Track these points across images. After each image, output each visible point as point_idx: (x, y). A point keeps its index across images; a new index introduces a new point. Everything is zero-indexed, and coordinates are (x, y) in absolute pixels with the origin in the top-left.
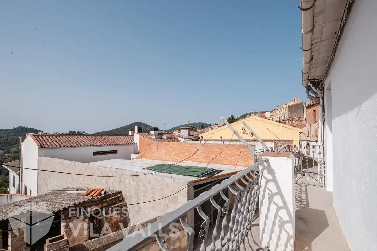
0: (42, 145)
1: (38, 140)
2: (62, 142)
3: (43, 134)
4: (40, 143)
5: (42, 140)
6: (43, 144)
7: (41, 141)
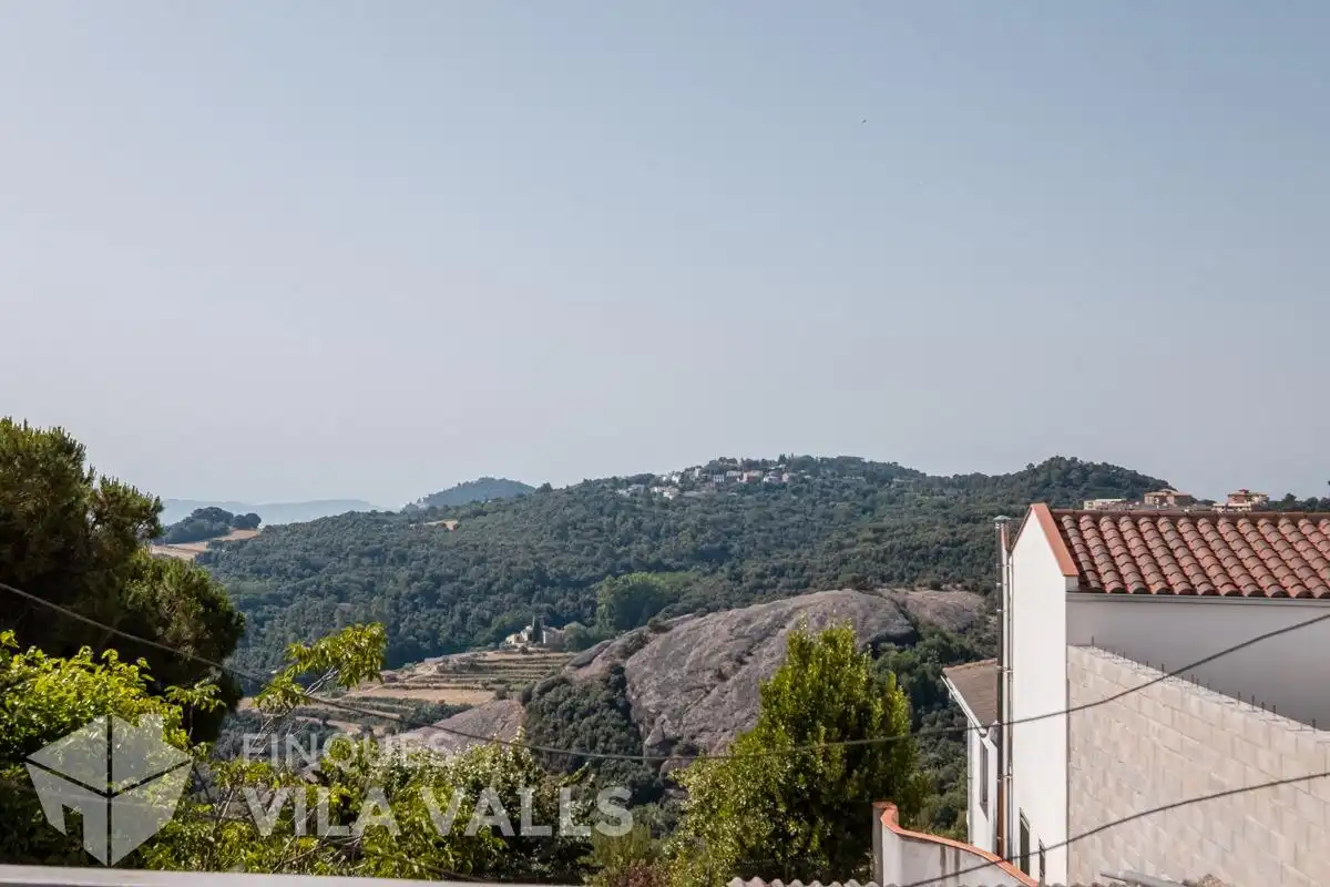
0: (1090, 576)
1: (1074, 541)
2: (1207, 562)
3: (1171, 500)
4: (1078, 564)
5: (1092, 543)
6: (1095, 570)
7: (1087, 550)
